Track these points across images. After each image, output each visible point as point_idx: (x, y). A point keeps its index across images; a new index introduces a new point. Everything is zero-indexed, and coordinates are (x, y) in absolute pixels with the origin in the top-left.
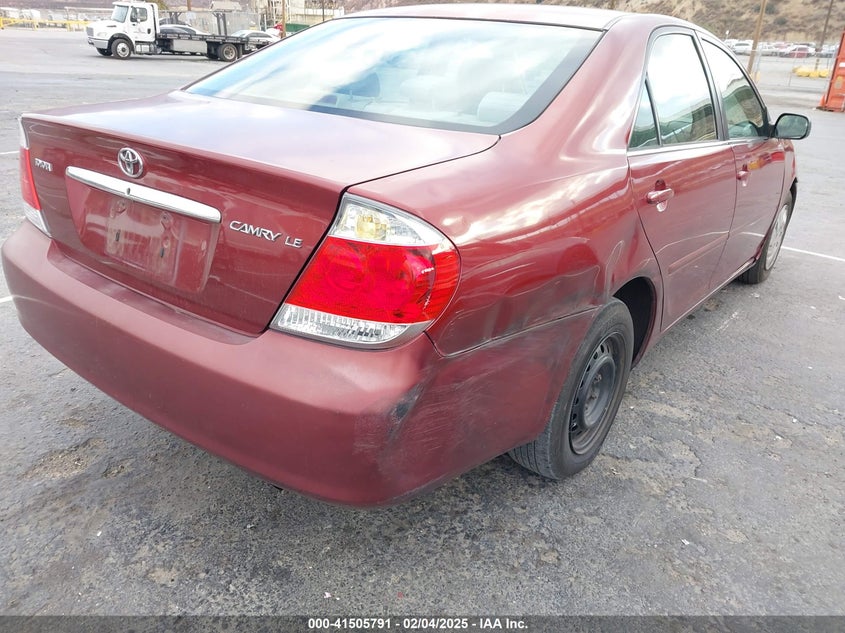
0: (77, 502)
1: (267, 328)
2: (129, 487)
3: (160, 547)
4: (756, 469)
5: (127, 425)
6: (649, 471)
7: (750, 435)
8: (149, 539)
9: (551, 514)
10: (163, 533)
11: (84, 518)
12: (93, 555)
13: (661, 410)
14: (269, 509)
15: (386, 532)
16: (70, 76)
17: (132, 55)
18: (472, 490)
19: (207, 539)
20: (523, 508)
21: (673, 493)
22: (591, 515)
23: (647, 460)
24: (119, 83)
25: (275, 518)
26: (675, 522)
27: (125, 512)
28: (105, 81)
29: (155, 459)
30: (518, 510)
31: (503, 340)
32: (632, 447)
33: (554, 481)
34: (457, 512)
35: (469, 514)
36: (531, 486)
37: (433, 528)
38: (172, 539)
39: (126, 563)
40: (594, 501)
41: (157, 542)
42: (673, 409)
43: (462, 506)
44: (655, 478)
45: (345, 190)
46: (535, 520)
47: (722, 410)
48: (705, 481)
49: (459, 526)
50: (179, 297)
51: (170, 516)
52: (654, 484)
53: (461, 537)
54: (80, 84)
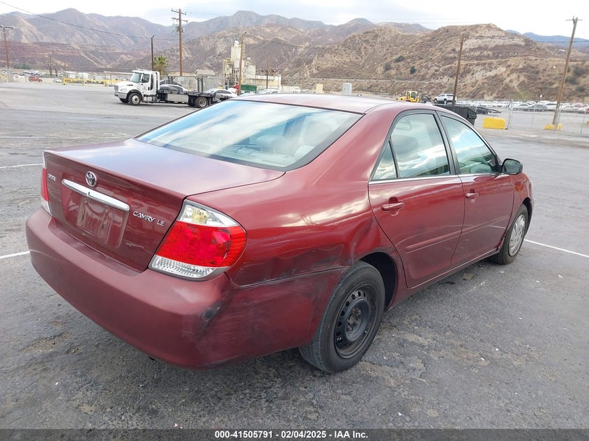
0: (48, 366)
1: (147, 268)
2: (79, 360)
3: (88, 394)
4: (460, 376)
5: (86, 327)
6: (392, 373)
7: (465, 356)
8: (84, 389)
9: (322, 392)
10: (92, 386)
11: (50, 375)
12: (51, 395)
13: (411, 338)
14: (155, 378)
15: (219, 395)
16: (99, 116)
17: (141, 103)
18: (278, 376)
19: (116, 390)
20: (306, 388)
21: (402, 386)
22: (346, 394)
23: (392, 366)
24: (129, 120)
25: (157, 383)
26: (397, 402)
27: (73, 373)
28: (120, 120)
29: (97, 346)
30: (302, 389)
31: (279, 281)
32: (385, 358)
33: (330, 374)
34: (265, 388)
35: (272, 389)
36: (314, 376)
37: (248, 395)
38: (96, 390)
39: (68, 401)
40: (350, 387)
41: (87, 390)
42: (420, 338)
43: (269, 384)
44: (394, 377)
45: (185, 198)
46: (311, 395)
47: (452, 341)
48: (424, 381)
49: (263, 395)
50: (109, 251)
51: (98, 377)
52: (392, 381)
53: (263, 401)
54: (105, 121)
